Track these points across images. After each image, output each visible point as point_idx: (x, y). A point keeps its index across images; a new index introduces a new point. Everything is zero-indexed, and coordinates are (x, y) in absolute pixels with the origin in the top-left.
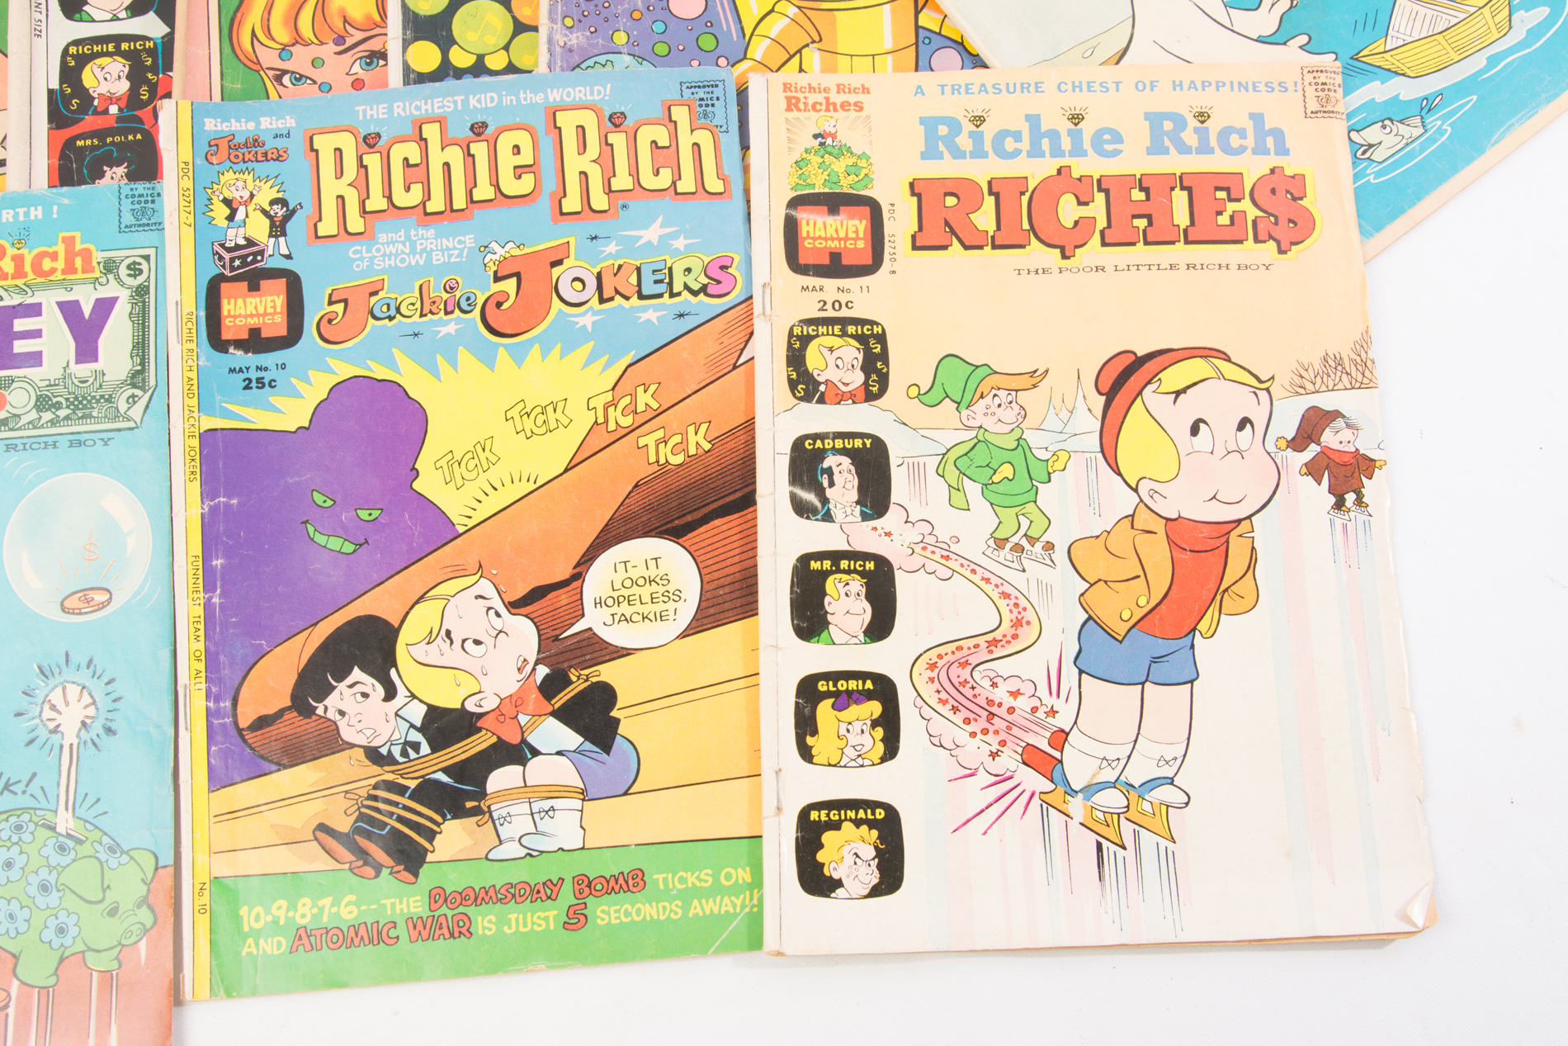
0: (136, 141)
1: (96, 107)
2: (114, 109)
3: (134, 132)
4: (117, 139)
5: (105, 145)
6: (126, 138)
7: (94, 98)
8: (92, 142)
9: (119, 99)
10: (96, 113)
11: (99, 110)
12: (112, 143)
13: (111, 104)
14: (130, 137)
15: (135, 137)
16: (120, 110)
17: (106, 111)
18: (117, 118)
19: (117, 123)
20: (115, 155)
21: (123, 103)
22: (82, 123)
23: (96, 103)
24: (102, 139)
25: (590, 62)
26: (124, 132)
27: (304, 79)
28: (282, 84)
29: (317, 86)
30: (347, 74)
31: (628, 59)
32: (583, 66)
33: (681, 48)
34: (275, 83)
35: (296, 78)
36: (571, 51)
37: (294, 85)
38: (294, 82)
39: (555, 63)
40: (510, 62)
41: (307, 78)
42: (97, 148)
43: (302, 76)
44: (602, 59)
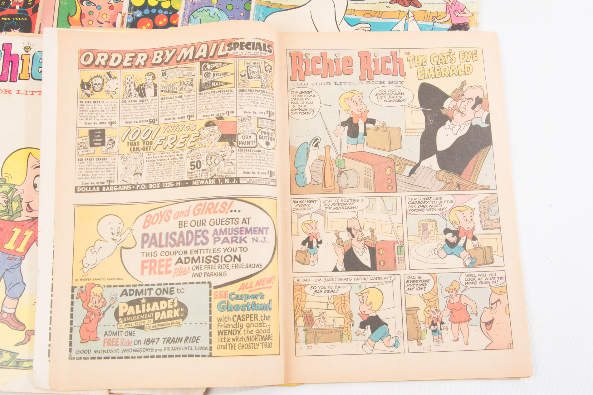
0: (24, 21)
1: (11, 5)
2: (18, 7)
3: (24, 17)
4: (17, 19)
5: (12, 20)
6: (21, 19)
7: (11, 2)
8: (8, 19)
9: (20, 3)
10: (11, 8)
11: (12, 7)
12: (15, 20)
13: (17, 5)
14: (22, 19)
15: (24, 19)
16: (20, 7)
17: (14, 8)
18: (19, 10)
19: (18, 12)
20: (16, 25)
21: (21, 5)
22: (5, 11)
23: (11, 4)
24: (12, 18)
25: (201, 9)
26: (20, 16)
27: (91, 3)
28: (82, 5)
29: (96, 7)
30: (108, 3)
31: (216, 10)
32: (198, 10)
33: (237, 7)
34: (80, 4)
35: (88, 3)
36: (194, 4)
37: (87, 5)
38: (87, 4)
39: (187, 8)
40: (171, 6)
41: (93, 3)
42: (9, 21)
43: (90, 2)
44: (206, 9)
